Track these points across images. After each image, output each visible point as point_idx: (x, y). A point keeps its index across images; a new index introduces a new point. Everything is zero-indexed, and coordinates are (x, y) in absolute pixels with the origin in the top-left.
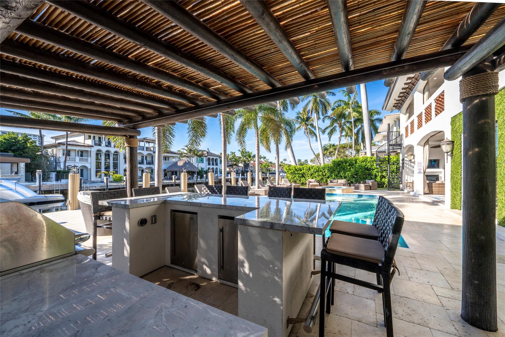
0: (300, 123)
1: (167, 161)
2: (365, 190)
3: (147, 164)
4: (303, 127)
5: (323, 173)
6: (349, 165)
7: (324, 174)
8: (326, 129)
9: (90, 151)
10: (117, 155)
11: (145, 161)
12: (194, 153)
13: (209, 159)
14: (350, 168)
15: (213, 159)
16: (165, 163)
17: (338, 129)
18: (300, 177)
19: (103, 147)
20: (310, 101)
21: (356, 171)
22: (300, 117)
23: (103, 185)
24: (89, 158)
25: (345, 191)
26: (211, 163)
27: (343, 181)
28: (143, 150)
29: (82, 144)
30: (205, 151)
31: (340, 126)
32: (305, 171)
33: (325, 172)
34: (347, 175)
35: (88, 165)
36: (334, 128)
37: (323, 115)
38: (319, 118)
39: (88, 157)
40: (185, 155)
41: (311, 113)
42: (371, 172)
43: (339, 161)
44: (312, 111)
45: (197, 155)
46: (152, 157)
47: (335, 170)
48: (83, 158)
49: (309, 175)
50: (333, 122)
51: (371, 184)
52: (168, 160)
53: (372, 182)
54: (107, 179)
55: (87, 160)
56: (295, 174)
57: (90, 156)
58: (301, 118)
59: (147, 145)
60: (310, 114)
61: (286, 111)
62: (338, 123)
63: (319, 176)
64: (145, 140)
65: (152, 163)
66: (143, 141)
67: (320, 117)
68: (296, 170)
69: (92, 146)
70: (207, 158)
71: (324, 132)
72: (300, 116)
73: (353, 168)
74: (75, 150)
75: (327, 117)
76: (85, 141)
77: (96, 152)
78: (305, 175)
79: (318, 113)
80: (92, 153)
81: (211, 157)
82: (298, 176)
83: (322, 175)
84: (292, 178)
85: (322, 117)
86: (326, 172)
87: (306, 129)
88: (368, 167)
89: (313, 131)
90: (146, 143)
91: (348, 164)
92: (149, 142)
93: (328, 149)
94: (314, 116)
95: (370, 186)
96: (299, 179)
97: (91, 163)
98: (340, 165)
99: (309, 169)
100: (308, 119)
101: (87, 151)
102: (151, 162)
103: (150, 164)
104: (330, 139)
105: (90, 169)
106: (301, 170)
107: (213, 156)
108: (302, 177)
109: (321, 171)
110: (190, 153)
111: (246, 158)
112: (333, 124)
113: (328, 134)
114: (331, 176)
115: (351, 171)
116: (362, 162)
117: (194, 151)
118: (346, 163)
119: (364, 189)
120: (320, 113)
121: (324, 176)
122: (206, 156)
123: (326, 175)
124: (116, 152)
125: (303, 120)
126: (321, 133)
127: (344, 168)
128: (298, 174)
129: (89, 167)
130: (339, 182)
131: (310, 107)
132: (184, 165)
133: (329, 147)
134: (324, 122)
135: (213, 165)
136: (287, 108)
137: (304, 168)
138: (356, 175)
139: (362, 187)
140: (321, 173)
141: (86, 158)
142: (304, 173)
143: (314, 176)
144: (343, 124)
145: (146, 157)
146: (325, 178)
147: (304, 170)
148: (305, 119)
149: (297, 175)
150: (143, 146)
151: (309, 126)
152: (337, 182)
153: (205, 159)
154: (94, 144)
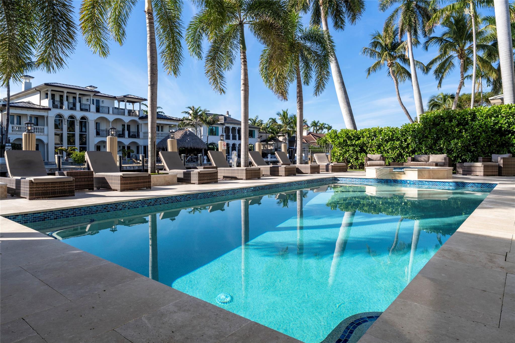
0: (380, 55)
1: (160, 132)
2: (485, 175)
3: (129, 136)
4: (386, 63)
5: (402, 142)
6: (458, 125)
7: (405, 145)
8: (432, 63)
9: (47, 117)
10: (86, 122)
11: (126, 133)
12: (202, 119)
13: (227, 128)
14: (460, 132)
15: (234, 129)
17: (457, 62)
18: (357, 152)
19: (65, 109)
20: (397, 11)
21: (474, 137)
22: (378, 42)
23: (55, 168)
24: (46, 128)
25: (426, 174)
26: (231, 135)
27: (439, 158)
28: (124, 114)
29: (37, 107)
30: (222, 115)
31: (461, 56)
32: (365, 139)
33: (405, 141)
34: (453, 145)
35: (44, 139)
36: (447, 60)
37: (425, 36)
38: (416, 43)
39: (44, 126)
40: (189, 123)
41: (401, 35)
42: (509, 138)
43: (436, 117)
44: (402, 31)
45: (205, 121)
46: (138, 126)
47: (427, 137)
48: (39, 127)
49: (374, 148)
50: (446, 47)
51: (501, 162)
52: (162, 131)
53: (504, 159)
54: (59, 158)
55: (42, 131)
56: (346, 146)
57: (47, 125)
58: (381, 45)
59: (130, 107)
60: (398, 36)
61: (341, 27)
62: (456, 50)
63: (393, 149)
64: (126, 99)
65: (138, 136)
66: (123, 101)
67: (419, 40)
68: (349, 138)
69: (49, 109)
70: (224, 127)
71: (427, 69)
72: (381, 41)
73: (466, 130)
74: (26, 115)
75: (434, 40)
76: (42, 101)
77: (54, 118)
78: (367, 147)
79: (416, 31)
80: (49, 118)
81: (231, 126)
82: (353, 150)
83: (401, 146)
84: (341, 153)
85: (422, 40)
86: (409, 141)
87: (391, 65)
88: (501, 127)
89: (403, 68)
90: (128, 104)
91: (454, 122)
92: (133, 102)
93: (439, 106)
94: (408, 38)
95: (500, 167)
96: (355, 157)
97: (48, 135)
98: (438, 124)
99: (375, 136)
100: (394, 46)
101: (43, 117)
102: (136, 134)
103: (135, 137)
104: (440, 83)
105: (47, 145)
106: (359, 139)
107: (235, 124)
108: (361, 152)
109: (398, 139)
110: (195, 118)
111: (290, 127)
112: (445, 52)
113: (436, 72)
114: (420, 150)
115: (462, 137)
116: (486, 118)
117: (201, 115)
118: (451, 121)
119: (482, 174)
120: (420, 32)
121: (403, 149)
122: (222, 124)
123: (407, 147)
124: (83, 118)
125: (385, 48)
126: (419, 71)
127: (446, 132)
128: (353, 145)
129: (46, 142)
130: (431, 160)
131: (398, 22)
132: (183, 137)
133: (441, 102)
134: (427, 49)
135: (234, 138)
136: (342, 21)
137: (364, 134)
138: (475, 144)
139: (478, 169)
140: (398, 143)
141: (41, 127)
142: (364, 144)
143: (385, 150)
144: (466, 52)
145: (129, 126)
146: (407, 153)
147: (363, 137)
148: (389, 46)
149: (351, 148)
150: (124, 108)
151: (398, 61)
152: (426, 159)
153: (220, 129)
154: (52, 106)
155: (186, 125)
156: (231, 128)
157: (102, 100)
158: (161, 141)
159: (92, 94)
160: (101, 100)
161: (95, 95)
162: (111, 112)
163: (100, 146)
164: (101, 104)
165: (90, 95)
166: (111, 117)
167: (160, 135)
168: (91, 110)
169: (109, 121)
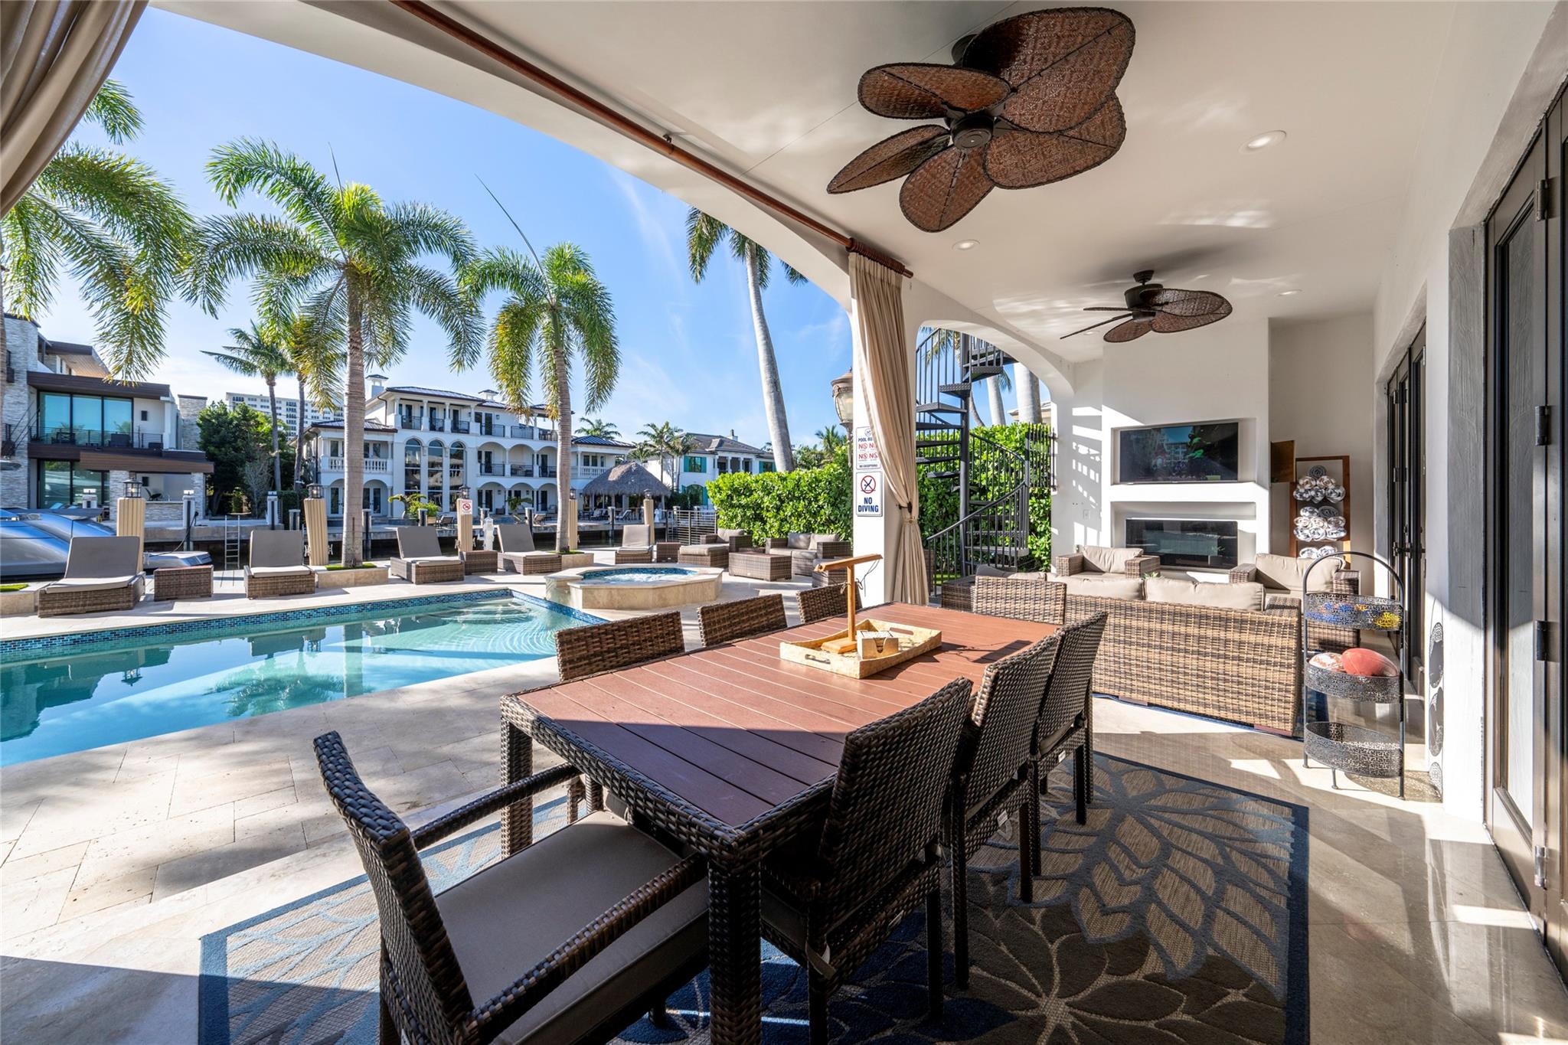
1: (596, 467)
3: (541, 475)
9: (394, 444)
10: (462, 450)
11: (535, 468)
12: (668, 445)
13: (723, 459)
15: (736, 459)
16: (586, 472)
19: (424, 431)
24: (389, 461)
28: (533, 437)
35: (386, 479)
39: (387, 458)
45: (674, 448)
48: (377, 460)
55: (384, 466)
57: (392, 457)
69: (395, 431)
70: (717, 457)
76: (388, 417)
77: (404, 446)
80: (395, 447)
81: (730, 455)
97: (392, 474)
101: (386, 443)
105: (392, 489)
107: (739, 452)
110: (659, 443)
122: (714, 452)
124: (457, 444)
129: (389, 485)
141: (383, 460)
150: (534, 427)
153: (710, 460)
154: (400, 425)
155: (648, 455)
156: (730, 458)
157: (496, 413)
158: (591, 483)
159: (473, 405)
160: (494, 413)
161: (479, 405)
162: (508, 433)
163: (491, 491)
164: (495, 422)
165: (469, 406)
166: (508, 443)
167: (591, 471)
168: (471, 431)
169: (504, 449)
